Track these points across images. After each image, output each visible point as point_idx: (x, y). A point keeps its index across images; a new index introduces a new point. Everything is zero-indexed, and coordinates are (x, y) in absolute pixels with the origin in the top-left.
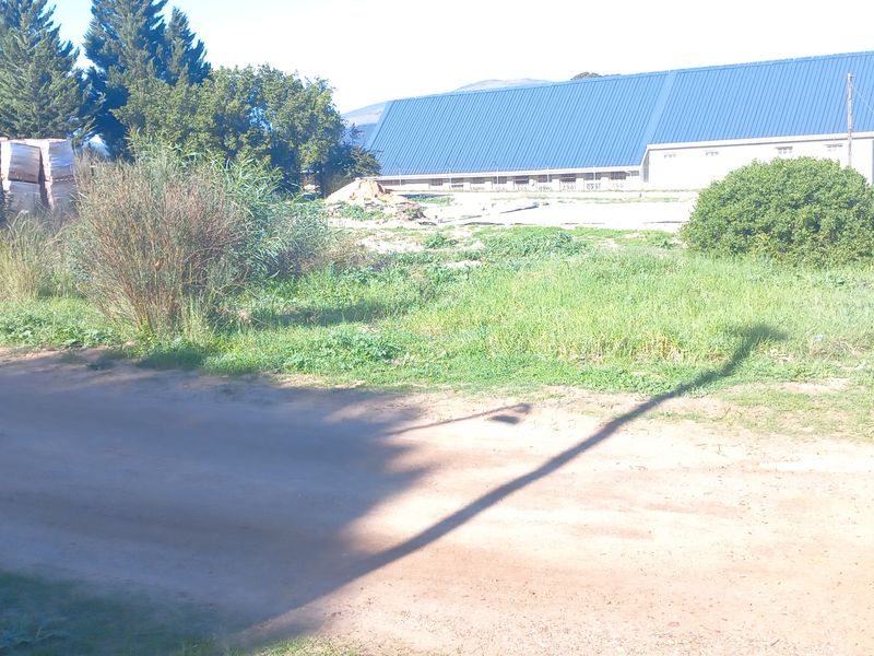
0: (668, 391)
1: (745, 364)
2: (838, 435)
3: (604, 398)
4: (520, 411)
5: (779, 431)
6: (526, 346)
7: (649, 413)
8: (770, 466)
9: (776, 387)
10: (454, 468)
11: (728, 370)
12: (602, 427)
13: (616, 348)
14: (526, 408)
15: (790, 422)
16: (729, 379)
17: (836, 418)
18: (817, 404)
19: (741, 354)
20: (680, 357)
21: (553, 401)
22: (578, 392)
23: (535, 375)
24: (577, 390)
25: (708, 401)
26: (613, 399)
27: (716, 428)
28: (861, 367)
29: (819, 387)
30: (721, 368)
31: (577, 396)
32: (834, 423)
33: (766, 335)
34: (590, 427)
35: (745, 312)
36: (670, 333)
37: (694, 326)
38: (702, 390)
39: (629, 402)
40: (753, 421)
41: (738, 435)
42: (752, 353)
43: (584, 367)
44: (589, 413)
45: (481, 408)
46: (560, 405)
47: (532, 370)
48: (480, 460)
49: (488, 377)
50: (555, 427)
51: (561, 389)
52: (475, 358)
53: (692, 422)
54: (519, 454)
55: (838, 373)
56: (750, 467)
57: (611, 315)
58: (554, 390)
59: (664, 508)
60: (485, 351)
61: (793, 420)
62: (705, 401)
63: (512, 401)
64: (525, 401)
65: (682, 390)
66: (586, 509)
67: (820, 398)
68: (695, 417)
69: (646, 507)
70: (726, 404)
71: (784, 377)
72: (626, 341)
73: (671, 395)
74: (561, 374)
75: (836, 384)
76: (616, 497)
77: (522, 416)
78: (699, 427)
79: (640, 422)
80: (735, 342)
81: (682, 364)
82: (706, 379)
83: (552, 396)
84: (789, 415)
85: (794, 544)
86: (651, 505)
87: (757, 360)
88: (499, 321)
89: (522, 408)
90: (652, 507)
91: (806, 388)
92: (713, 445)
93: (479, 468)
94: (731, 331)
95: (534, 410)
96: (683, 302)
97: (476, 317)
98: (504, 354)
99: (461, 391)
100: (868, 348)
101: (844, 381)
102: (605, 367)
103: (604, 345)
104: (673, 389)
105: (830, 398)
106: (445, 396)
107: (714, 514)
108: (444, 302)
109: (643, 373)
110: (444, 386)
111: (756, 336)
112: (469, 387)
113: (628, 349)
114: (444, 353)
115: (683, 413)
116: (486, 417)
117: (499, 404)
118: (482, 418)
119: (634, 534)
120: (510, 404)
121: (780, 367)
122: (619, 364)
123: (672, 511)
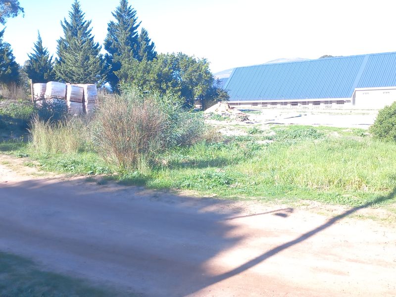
0: (361, 205)
3: (329, 207)
4: (288, 212)
6: (292, 181)
7: (350, 215)
10: (256, 237)
11: (391, 196)
13: (335, 183)
14: (291, 210)
16: (391, 200)
20: (367, 189)
21: (304, 207)
22: (316, 203)
23: (296, 195)
24: (315, 202)
25: (380, 211)
26: (333, 207)
27: (383, 223)
30: (387, 195)
31: (316, 206)
34: (322, 221)
36: (362, 177)
37: (374, 174)
38: (377, 205)
39: (341, 209)
41: (394, 228)
43: (320, 192)
44: (321, 213)
45: (270, 209)
46: (307, 209)
47: (294, 192)
48: (268, 234)
49: (274, 194)
51: (308, 202)
52: (268, 185)
53: (371, 220)
54: (286, 232)
57: (334, 168)
58: (305, 202)
59: (356, 261)
60: (273, 182)
62: (378, 210)
63: (285, 206)
64: (291, 207)
65: (368, 205)
66: (318, 260)
68: (373, 218)
69: (347, 260)
70: (390, 213)
72: (340, 180)
73: (362, 207)
74: (308, 194)
76: (331, 254)
77: (289, 214)
78: (375, 223)
79: (346, 219)
80: (395, 182)
81: (368, 192)
82: (380, 200)
83: (304, 205)
88: (280, 169)
89: (289, 210)
90: (350, 260)
92: (382, 232)
93: (267, 237)
94: (392, 177)
95: (295, 211)
96: (369, 163)
97: (270, 166)
98: (282, 184)
99: (261, 201)
102: (330, 192)
103: (329, 182)
104: (363, 204)
106: (253, 203)
107: (381, 265)
108: (255, 159)
109: (348, 196)
110: (253, 198)
112: (265, 199)
113: (342, 184)
114: (254, 182)
115: (367, 215)
116: (272, 213)
117: (278, 207)
118: (270, 214)
119: (340, 273)
122: (337, 191)
123: (359, 263)
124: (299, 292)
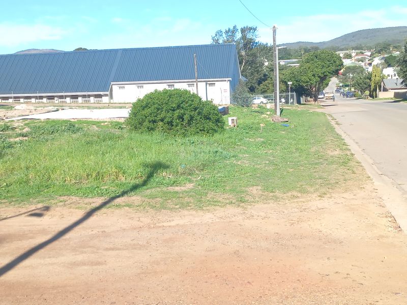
0: (118, 195)
1: (152, 180)
2: (189, 208)
3: (87, 200)
4: (44, 210)
5: (165, 208)
6: (49, 178)
7: (108, 206)
8: (161, 224)
9: (165, 189)
10: (7, 242)
11: (145, 183)
12: (86, 214)
13: (94, 176)
14: (47, 209)
15: (170, 204)
16: (145, 187)
17: (189, 201)
18: (181, 195)
19: (150, 176)
20: (123, 179)
21: (61, 204)
22: (74, 198)
23: (53, 192)
24: (73, 197)
25: (135, 198)
26: (91, 200)
27: (138, 210)
28: (199, 178)
29: (182, 188)
30: (142, 182)
31: (74, 200)
32: (188, 203)
33: (161, 167)
34: (80, 214)
35: (152, 157)
36: (119, 168)
37: (130, 164)
38: (133, 193)
39: (99, 201)
40: (154, 205)
41: (147, 212)
42: (155, 175)
43: (77, 186)
44: (78, 208)
45: (24, 210)
46: (65, 205)
47: (52, 190)
48: (21, 236)
49: (29, 194)
50: (62, 216)
51: (65, 198)
52: (21, 185)
53: (127, 208)
54: (43, 232)
55: (190, 181)
56: (152, 226)
57: (91, 161)
58: (62, 198)
59: (112, 249)
60: (27, 182)
61: (171, 203)
62: (134, 198)
63: (40, 206)
64: (47, 205)
65: (124, 194)
66: (76, 255)
67: (183, 192)
68: (129, 206)
69: (104, 250)
70: (143, 199)
71: (168, 185)
72: (98, 172)
73: (119, 197)
74: (66, 190)
75: (190, 186)
76: (91, 247)
77: (45, 212)
78: (130, 210)
79: (104, 210)
80: (148, 170)
81: (124, 182)
82: (135, 188)
83: (61, 201)
84: (170, 201)
85: (169, 258)
86: (107, 248)
87: (157, 178)
88: (35, 167)
89: (45, 209)
90: (107, 249)
91: (177, 189)
92: (137, 218)
93: (21, 241)
94: (146, 165)
95: (52, 209)
96: (125, 153)
97: (23, 165)
98: (37, 182)
99: (13, 203)
100: (202, 170)
101: (192, 184)
102: (89, 186)
103: (88, 176)
104: (120, 193)
105: (187, 192)
106: (4, 206)
107: (135, 249)
108: (6, 159)
109: (106, 187)
110: (3, 201)
111: (157, 167)
112: (17, 200)
113: (99, 176)
114: (5, 184)
115: (124, 204)
116: (26, 214)
117: (33, 207)
118: (24, 215)
119: (98, 264)
120: (39, 207)
121: (167, 181)
122: (95, 184)
123: (116, 250)
124: (55, 291)
